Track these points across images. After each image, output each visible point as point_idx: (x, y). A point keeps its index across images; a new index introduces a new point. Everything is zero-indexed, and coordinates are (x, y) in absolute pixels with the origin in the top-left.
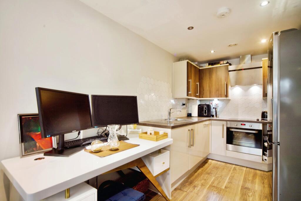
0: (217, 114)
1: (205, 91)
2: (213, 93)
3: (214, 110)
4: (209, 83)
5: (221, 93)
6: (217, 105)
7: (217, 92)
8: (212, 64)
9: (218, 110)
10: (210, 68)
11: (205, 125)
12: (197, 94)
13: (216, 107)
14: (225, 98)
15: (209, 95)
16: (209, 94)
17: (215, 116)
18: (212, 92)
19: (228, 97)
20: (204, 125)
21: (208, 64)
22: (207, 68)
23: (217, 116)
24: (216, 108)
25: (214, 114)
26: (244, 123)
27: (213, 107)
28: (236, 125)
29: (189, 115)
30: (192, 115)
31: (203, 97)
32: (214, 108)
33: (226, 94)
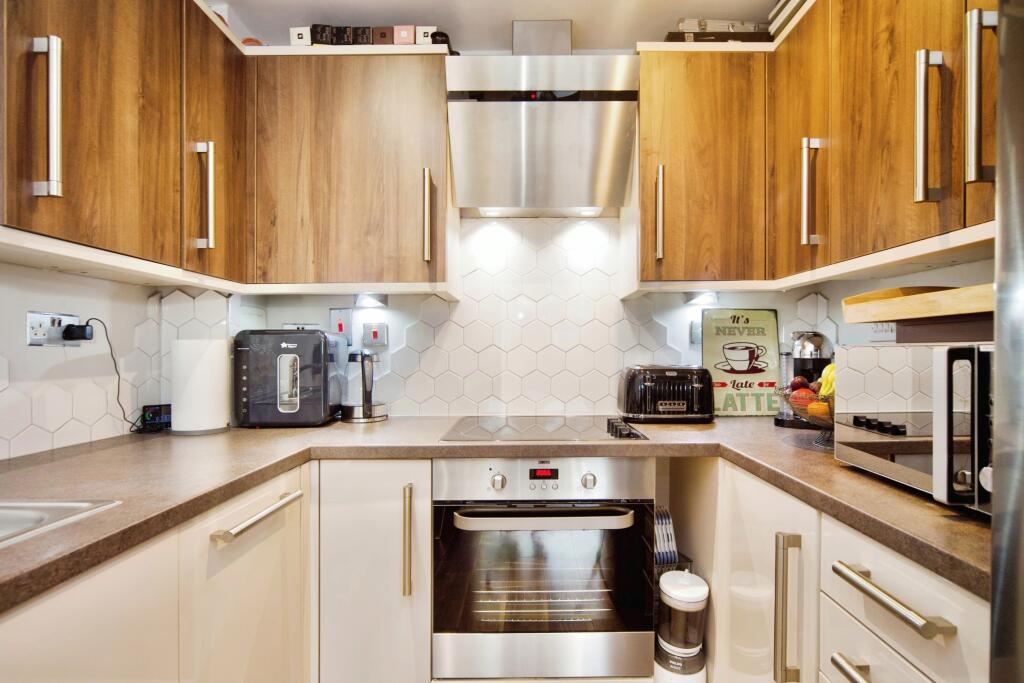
0: (374, 399)
1: (282, 233)
2: (345, 246)
3: (354, 372)
4: (313, 168)
5: (398, 247)
6: (375, 334)
7: (372, 240)
8: (339, 35)
9: (380, 373)
10: (322, 58)
11: (221, 544)
12: (201, 243)
13: (367, 352)
14: (425, 287)
15: (317, 263)
16: (311, 258)
17: (358, 412)
18: (338, 241)
19: (444, 280)
20: (214, 538)
21: (306, 32)
22: (297, 58)
23: (377, 411)
24: (364, 357)
25: (354, 399)
26: (553, 464)
27: (352, 350)
28: (499, 486)
29: (155, 422)
30: (177, 424)
31: (264, 278)
32: (352, 358)
33: (427, 257)
